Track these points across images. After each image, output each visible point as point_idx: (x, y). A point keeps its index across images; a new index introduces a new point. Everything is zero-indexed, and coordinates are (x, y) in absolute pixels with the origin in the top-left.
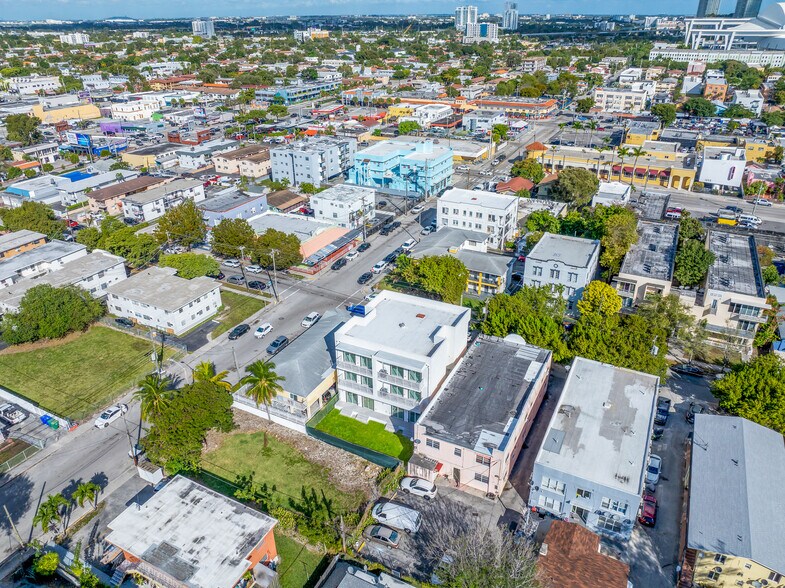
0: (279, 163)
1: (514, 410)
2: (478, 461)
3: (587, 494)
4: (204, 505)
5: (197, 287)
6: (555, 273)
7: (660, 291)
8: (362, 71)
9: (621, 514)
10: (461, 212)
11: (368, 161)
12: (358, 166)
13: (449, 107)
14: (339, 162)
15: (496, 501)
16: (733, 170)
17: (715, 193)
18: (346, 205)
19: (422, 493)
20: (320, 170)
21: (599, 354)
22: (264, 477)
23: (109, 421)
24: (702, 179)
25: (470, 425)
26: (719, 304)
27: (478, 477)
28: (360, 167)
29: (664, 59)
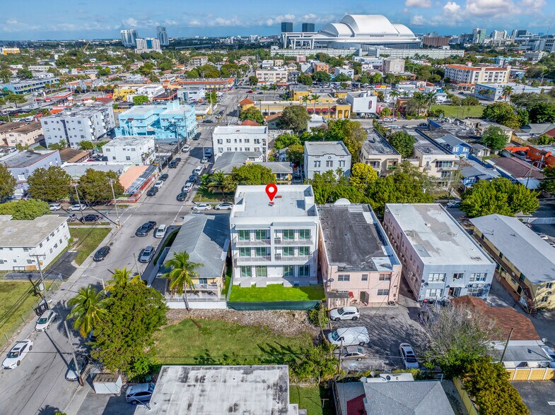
0: (51, 130)
1: (379, 241)
2: (381, 279)
3: (461, 276)
4: (211, 379)
5: (45, 224)
6: (329, 163)
7: (395, 163)
8: (70, 71)
9: (482, 282)
10: (233, 141)
11: (132, 119)
12: (123, 124)
13: (161, 87)
14: (104, 124)
15: (397, 305)
16: (371, 103)
17: (363, 118)
18: (137, 148)
19: (351, 316)
20: (91, 131)
21: (397, 198)
22: (218, 350)
23: (20, 358)
24: (355, 110)
25: (362, 258)
26: (430, 164)
27: (380, 293)
28: (125, 126)
29: (280, 55)
